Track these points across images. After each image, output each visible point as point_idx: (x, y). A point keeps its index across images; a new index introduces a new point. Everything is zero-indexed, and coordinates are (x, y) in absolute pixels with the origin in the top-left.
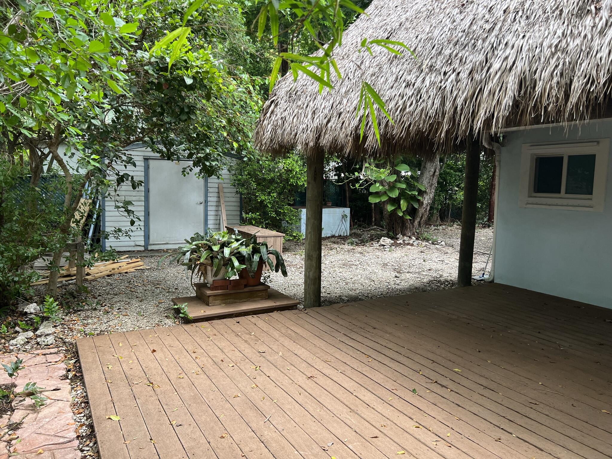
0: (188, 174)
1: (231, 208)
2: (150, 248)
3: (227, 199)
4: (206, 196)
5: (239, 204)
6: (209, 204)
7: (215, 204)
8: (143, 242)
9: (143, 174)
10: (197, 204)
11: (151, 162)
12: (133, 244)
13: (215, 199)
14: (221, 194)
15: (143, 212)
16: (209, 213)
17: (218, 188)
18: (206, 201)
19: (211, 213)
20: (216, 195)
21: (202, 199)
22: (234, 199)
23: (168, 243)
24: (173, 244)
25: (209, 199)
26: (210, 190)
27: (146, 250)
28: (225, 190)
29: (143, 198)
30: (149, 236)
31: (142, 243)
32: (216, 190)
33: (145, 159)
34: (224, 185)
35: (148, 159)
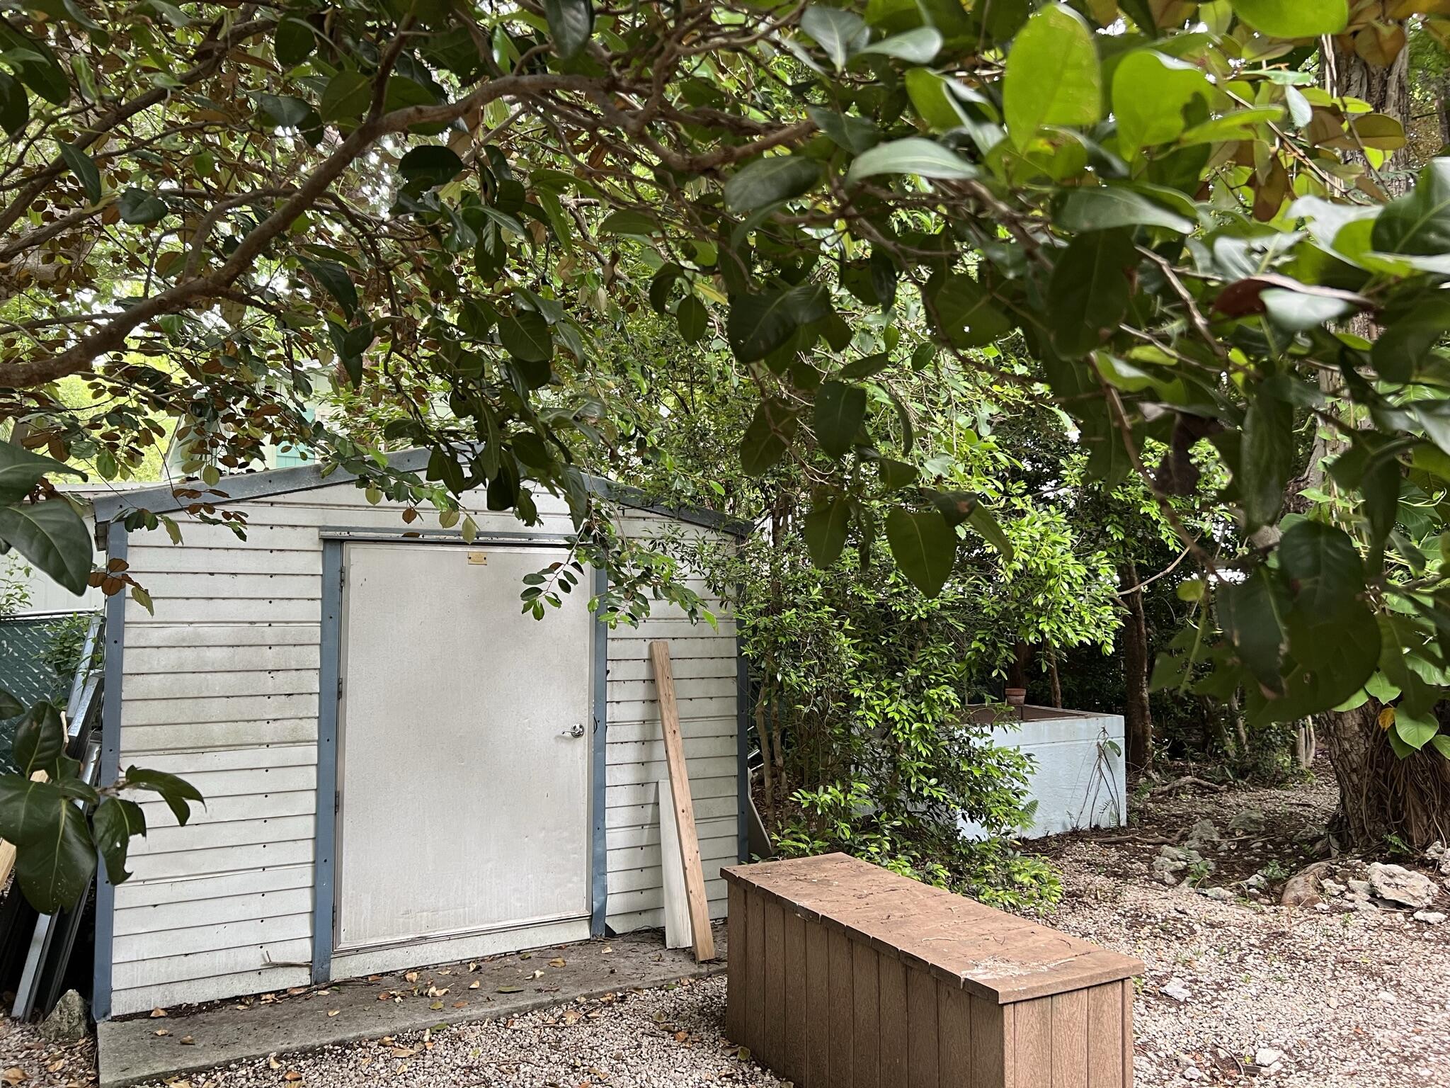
0: (557, 603)
1: (704, 748)
2: (340, 970)
3: (687, 708)
4: (599, 700)
5: (733, 728)
6: (611, 734)
7: (634, 733)
8: (307, 944)
9: (315, 610)
10: (561, 738)
11: (357, 557)
12: (253, 959)
13: (636, 711)
14: (664, 688)
15: (312, 797)
16: (613, 775)
17: (650, 660)
18: (599, 724)
19: (620, 776)
20: (640, 691)
21: (583, 717)
22: (713, 707)
23: (425, 938)
24: (449, 937)
25: (612, 712)
26: (616, 671)
27: (321, 980)
28: (680, 669)
29: (312, 729)
30: (335, 911)
31: (303, 951)
32: (642, 671)
33: (326, 541)
34: (676, 648)
35: (342, 541)
